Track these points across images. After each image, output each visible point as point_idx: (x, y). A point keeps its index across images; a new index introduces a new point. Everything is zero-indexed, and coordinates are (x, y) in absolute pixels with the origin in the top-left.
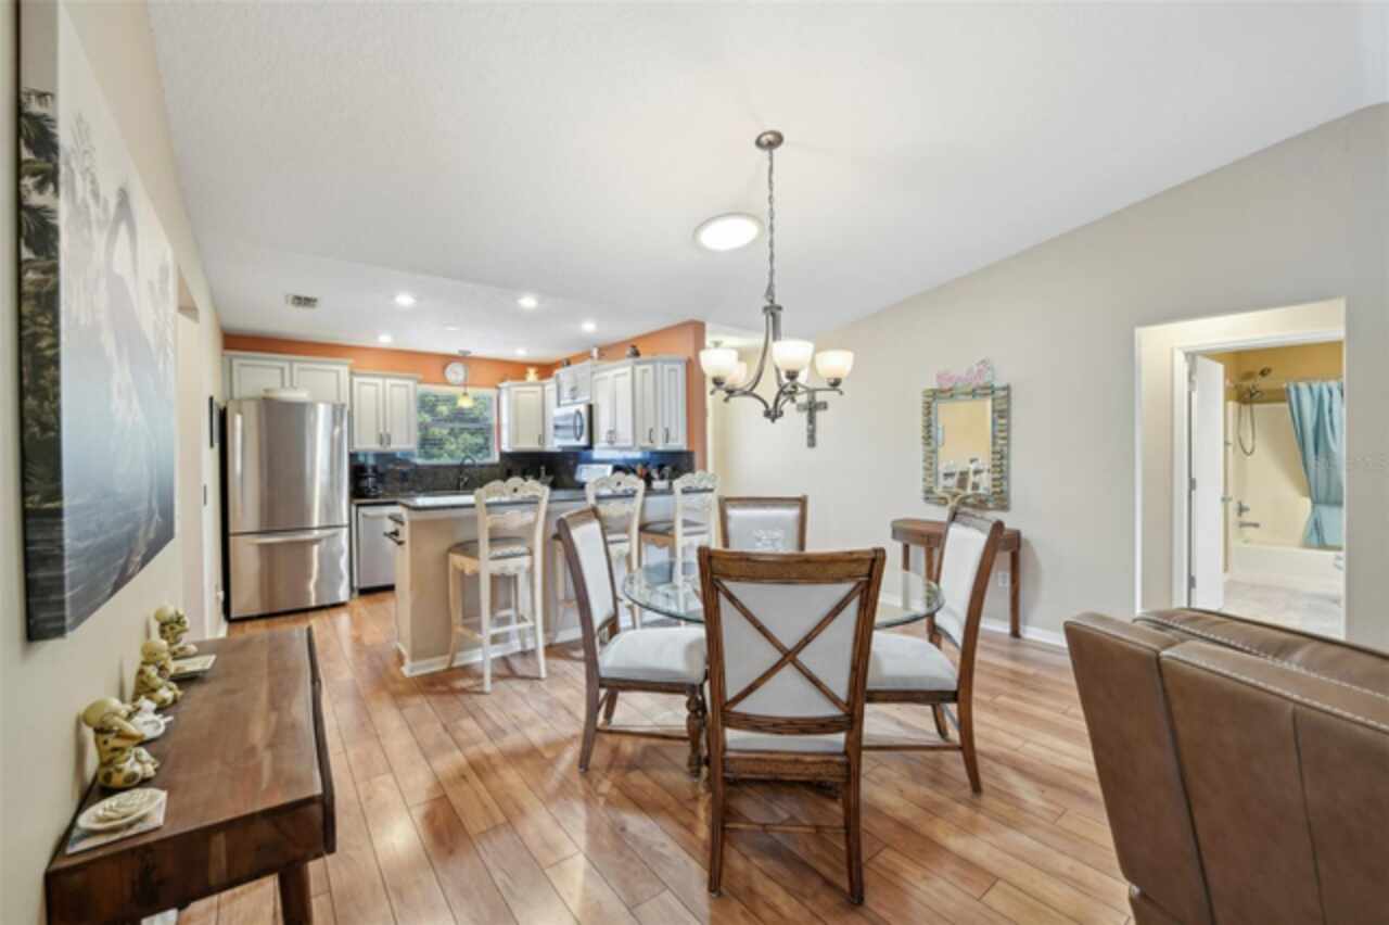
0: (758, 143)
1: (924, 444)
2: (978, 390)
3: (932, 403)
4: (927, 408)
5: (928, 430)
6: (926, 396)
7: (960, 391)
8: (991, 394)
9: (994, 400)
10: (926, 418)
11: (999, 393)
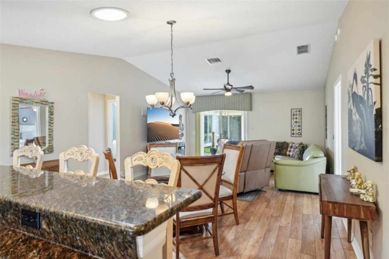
0: (168, 23)
1: (12, 125)
2: (42, 101)
3: (18, 104)
4: (15, 107)
5: (15, 118)
6: (15, 100)
7: (34, 101)
8: (48, 104)
9: (49, 107)
10: (14, 112)
11: (51, 105)
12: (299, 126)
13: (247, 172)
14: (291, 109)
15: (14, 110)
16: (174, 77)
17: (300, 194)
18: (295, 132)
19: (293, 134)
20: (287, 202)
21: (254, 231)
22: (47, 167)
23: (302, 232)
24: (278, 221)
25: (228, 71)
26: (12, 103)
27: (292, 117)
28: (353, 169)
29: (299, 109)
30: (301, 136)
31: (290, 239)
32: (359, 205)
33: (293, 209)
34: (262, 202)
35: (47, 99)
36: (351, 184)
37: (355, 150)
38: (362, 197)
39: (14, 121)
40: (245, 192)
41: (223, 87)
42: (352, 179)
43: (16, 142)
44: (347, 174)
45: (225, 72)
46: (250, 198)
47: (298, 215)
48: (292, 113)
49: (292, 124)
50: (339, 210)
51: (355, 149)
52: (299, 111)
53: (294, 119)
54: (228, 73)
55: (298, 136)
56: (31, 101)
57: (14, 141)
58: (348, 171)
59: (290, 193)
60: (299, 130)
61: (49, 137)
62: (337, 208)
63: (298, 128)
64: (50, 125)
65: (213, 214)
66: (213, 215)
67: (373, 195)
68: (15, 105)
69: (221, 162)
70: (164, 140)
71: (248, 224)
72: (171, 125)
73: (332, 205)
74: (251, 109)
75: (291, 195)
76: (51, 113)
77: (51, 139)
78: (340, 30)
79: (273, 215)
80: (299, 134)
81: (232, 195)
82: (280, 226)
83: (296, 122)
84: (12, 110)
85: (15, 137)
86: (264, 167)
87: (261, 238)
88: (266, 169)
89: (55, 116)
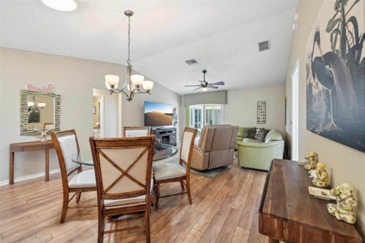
0: (125, 13)
1: (21, 112)
2: (49, 94)
3: (27, 95)
4: (23, 97)
5: (24, 106)
6: (23, 92)
7: (41, 93)
8: (55, 97)
9: (56, 98)
10: (23, 101)
11: (57, 97)
12: (264, 115)
13: (211, 152)
14: (258, 102)
15: (23, 100)
16: (130, 64)
17: (260, 172)
18: (260, 120)
19: (259, 121)
20: (246, 181)
21: (203, 213)
22: (45, 144)
23: (254, 218)
24: (231, 202)
25: (204, 72)
26: (21, 95)
27: (258, 108)
28: (312, 156)
29: (264, 102)
30: (265, 123)
31: (238, 228)
32: (328, 231)
33: (250, 188)
34: (224, 179)
35: (54, 93)
36: (310, 177)
37: (316, 133)
38: (331, 209)
39: (22, 109)
40: (209, 169)
41: (200, 85)
42: (311, 168)
43: (25, 124)
44: (304, 161)
45: (202, 72)
46: (214, 175)
47: (253, 196)
48: (258, 105)
49: (258, 114)
50: (290, 232)
51: (316, 131)
52: (264, 104)
53: (259, 110)
54: (204, 73)
55: (262, 123)
56: (39, 93)
57: (23, 124)
58: (306, 158)
59: (251, 171)
60: (264, 118)
61: (56, 122)
62: (287, 229)
63: (263, 117)
64: (57, 113)
65: (145, 201)
66: (145, 203)
67: (352, 210)
68: (24, 96)
69: (150, 145)
70: (160, 126)
71: (201, 203)
72: (164, 114)
73: (278, 222)
74: (226, 103)
75: (252, 172)
76: (58, 103)
77: (58, 123)
78: (298, 15)
79: (229, 195)
80: (264, 121)
81: (185, 175)
82: (232, 209)
83: (261, 112)
84: (21, 100)
85: (24, 121)
86: (228, 148)
87: (207, 224)
88: (230, 149)
89: (62, 106)
